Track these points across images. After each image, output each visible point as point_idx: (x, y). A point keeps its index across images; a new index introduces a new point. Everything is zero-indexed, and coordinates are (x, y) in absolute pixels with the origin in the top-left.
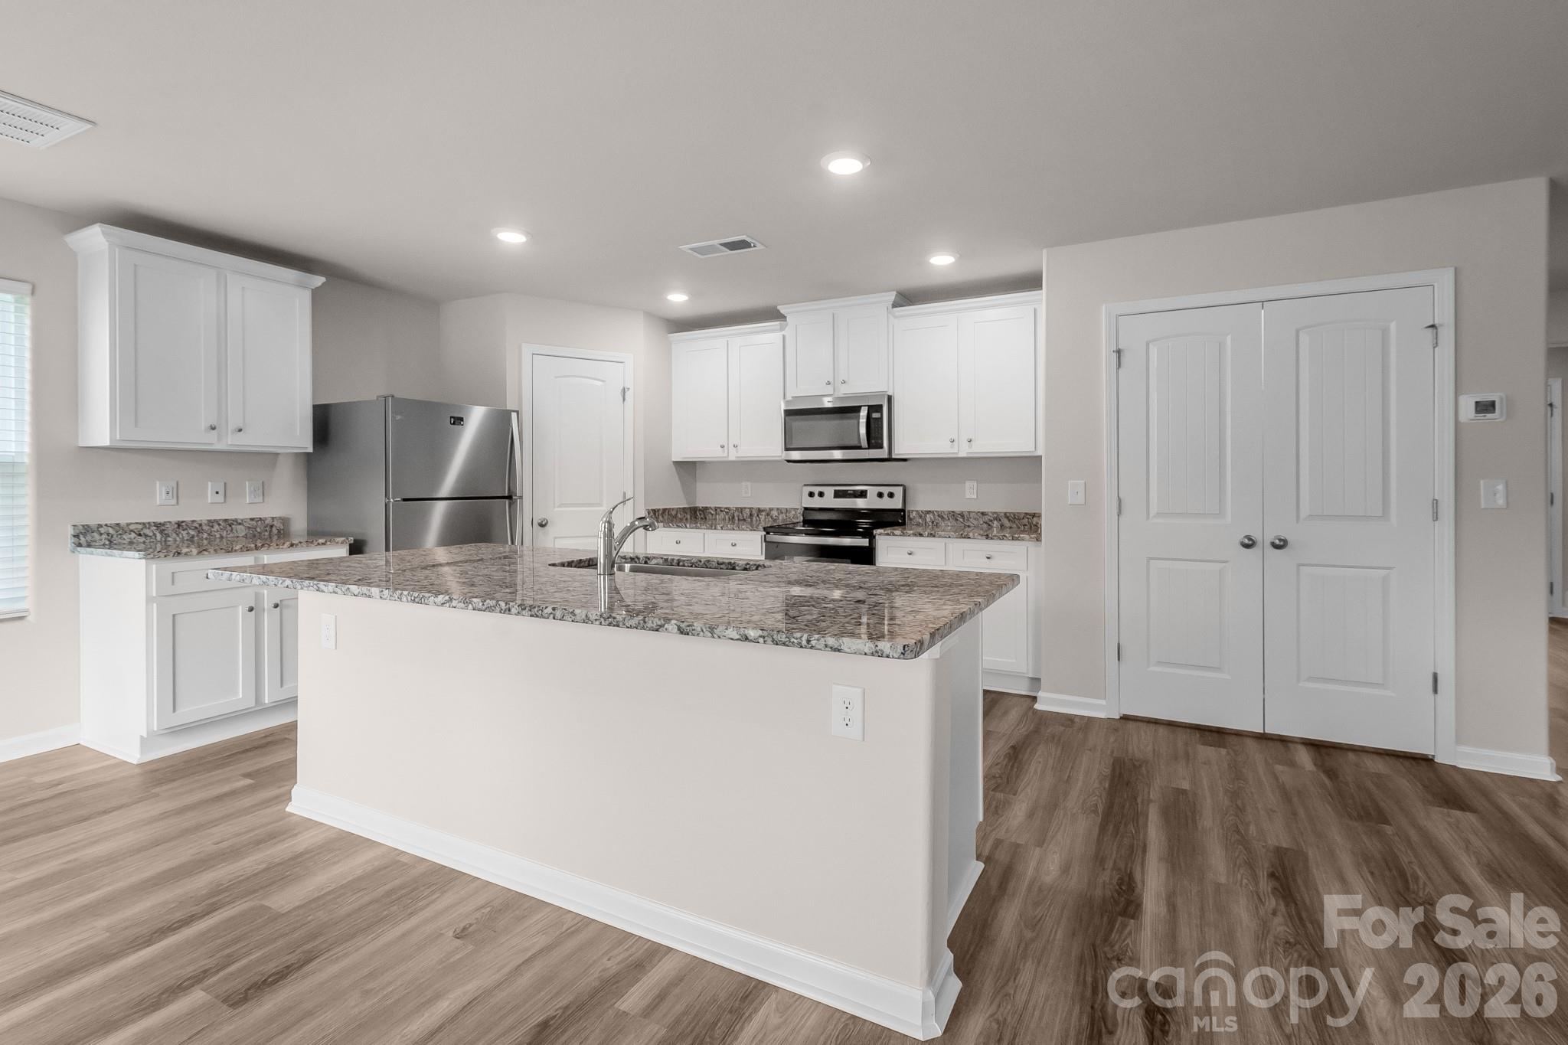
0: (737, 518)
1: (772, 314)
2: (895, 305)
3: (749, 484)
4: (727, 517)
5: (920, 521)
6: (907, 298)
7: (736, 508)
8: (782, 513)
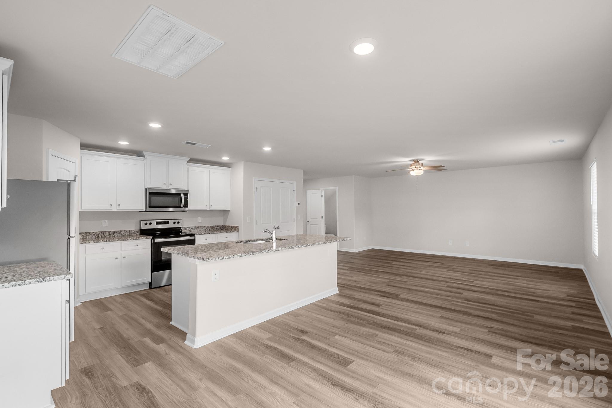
0: (100, 237)
1: (139, 154)
2: (188, 162)
3: (106, 221)
4: (94, 237)
5: (185, 230)
6: (192, 161)
7: (100, 232)
8: (127, 232)
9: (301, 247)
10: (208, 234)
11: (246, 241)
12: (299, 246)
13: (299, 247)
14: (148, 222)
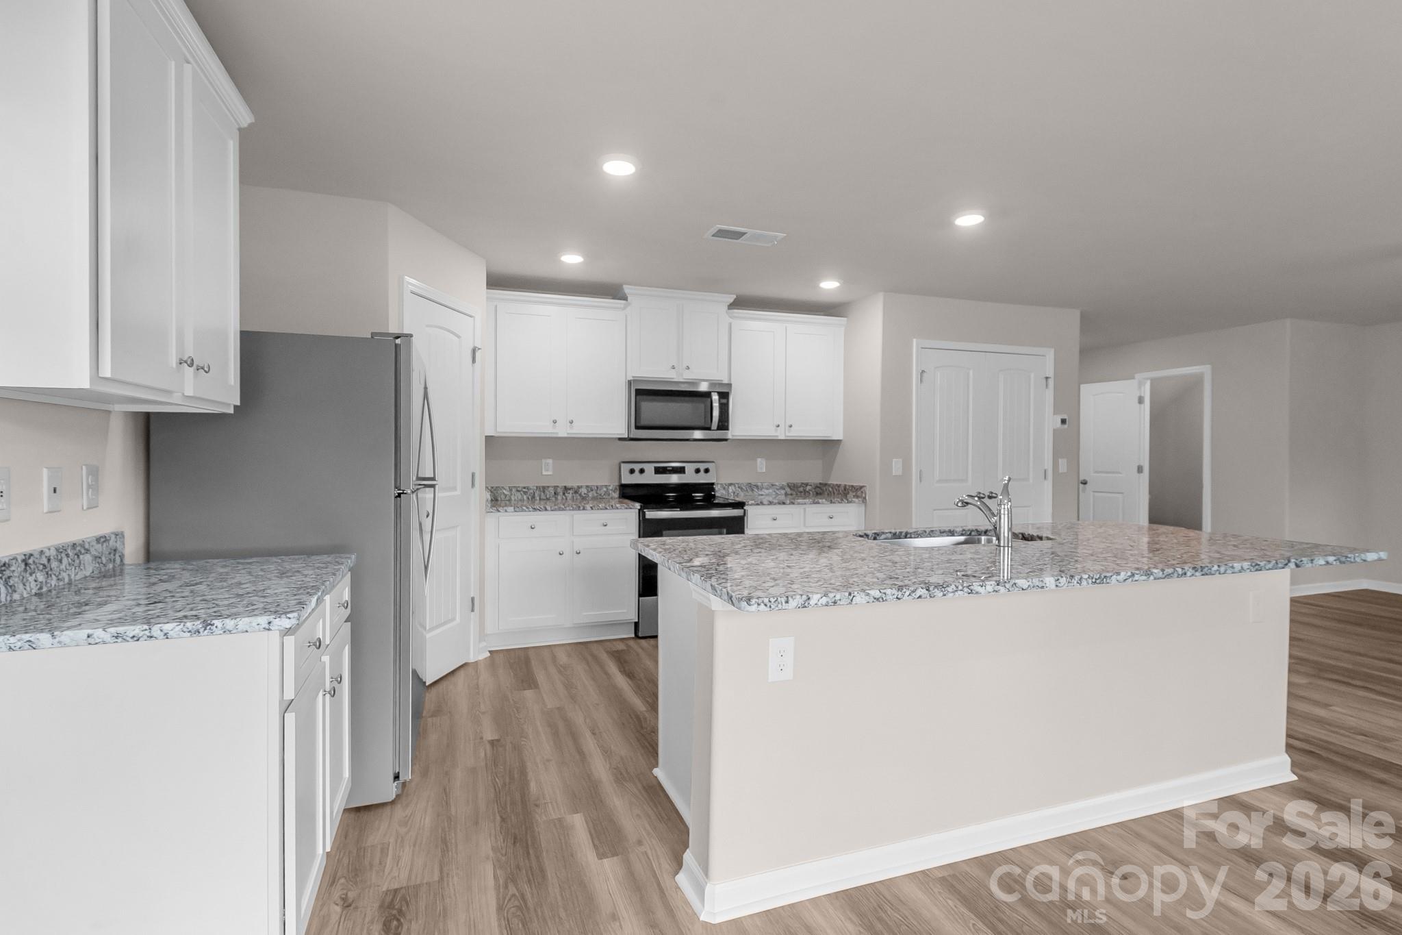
0: (538, 498)
1: (611, 291)
2: (732, 306)
3: (550, 461)
4: (525, 497)
5: (724, 493)
6: (741, 303)
7: (537, 487)
8: (592, 490)
9: (1144, 578)
10: (779, 503)
11: (895, 534)
12: (1133, 575)
13: (1137, 577)
14: (637, 467)
